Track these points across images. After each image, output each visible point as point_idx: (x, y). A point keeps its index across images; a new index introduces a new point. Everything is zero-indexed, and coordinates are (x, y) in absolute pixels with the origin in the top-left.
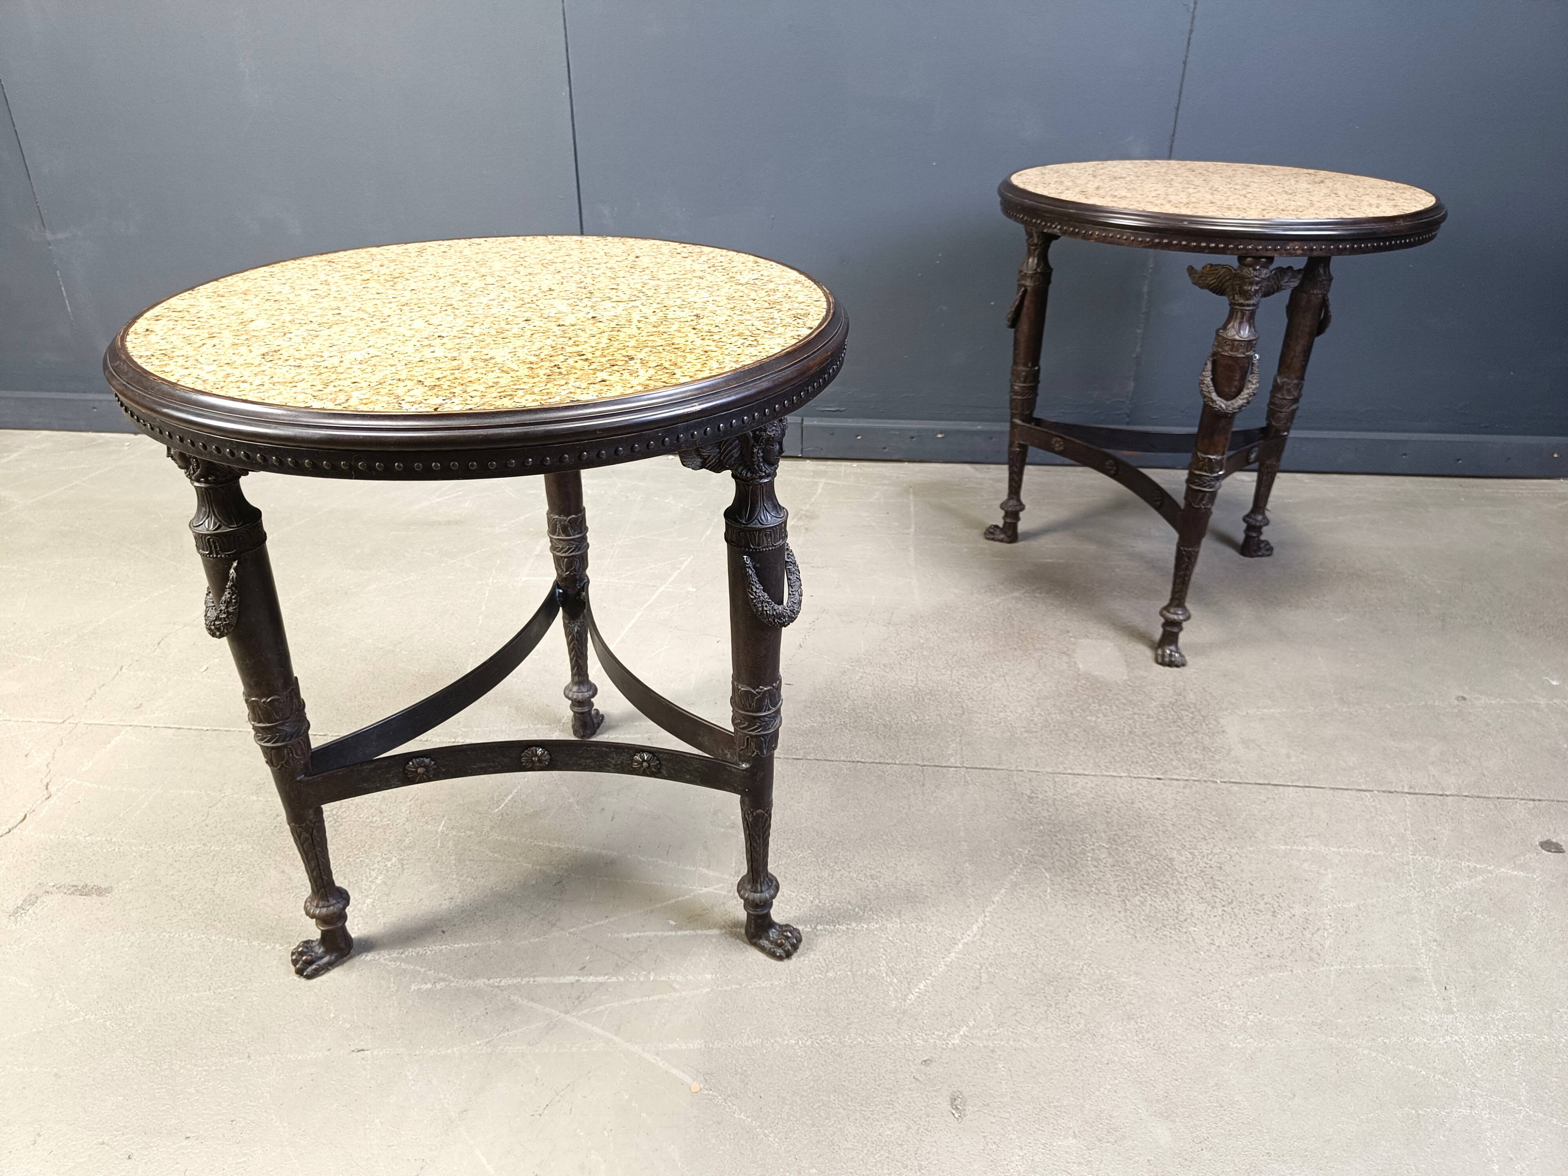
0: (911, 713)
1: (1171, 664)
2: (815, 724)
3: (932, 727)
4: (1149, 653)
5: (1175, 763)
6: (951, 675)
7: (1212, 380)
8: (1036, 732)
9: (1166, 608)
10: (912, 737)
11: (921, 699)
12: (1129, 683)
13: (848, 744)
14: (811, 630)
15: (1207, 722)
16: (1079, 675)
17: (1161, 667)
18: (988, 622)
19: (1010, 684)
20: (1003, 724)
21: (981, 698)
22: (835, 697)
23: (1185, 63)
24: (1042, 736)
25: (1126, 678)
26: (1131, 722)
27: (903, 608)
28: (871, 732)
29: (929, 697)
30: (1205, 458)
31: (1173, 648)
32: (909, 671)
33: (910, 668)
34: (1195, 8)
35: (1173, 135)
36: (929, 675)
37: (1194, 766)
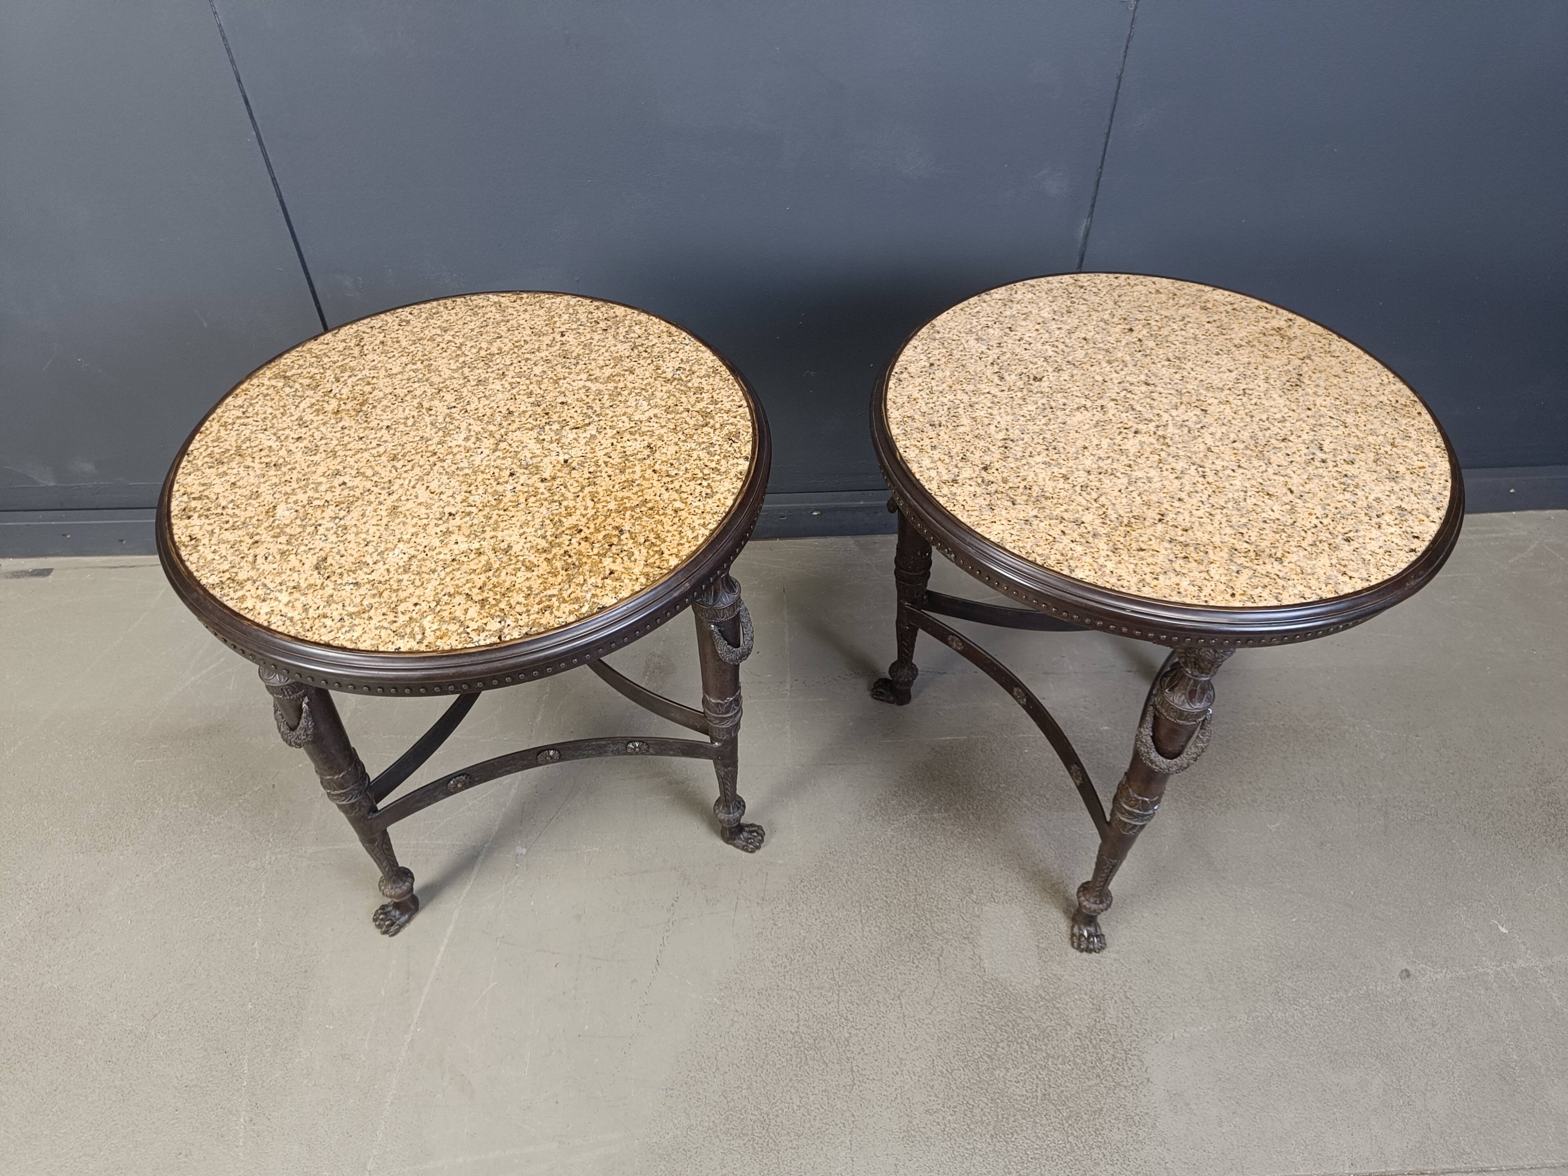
0: (793, 1091)
1: (1089, 951)
2: (679, 1132)
3: (818, 1118)
4: (1063, 925)
5: (1095, 1153)
6: (838, 1000)
7: (1152, 737)
8: (937, 1111)
9: (1085, 888)
10: (795, 1142)
11: (803, 1061)
12: (1041, 992)
13: (718, 1170)
14: (670, 924)
15: (1129, 1062)
16: (985, 983)
17: (1078, 953)
18: (879, 882)
19: (907, 1013)
20: (899, 1100)
21: (874, 1048)
22: (702, 1069)
23: (1120, 78)
24: (944, 1118)
25: (1037, 982)
26: (1044, 1073)
27: (781, 862)
28: (746, 1139)
29: (812, 1052)
30: (1137, 800)
31: (1092, 929)
32: (789, 1001)
33: (790, 993)
34: (1136, 8)
35: (1101, 167)
36: (812, 1007)
37: (1116, 1156)
